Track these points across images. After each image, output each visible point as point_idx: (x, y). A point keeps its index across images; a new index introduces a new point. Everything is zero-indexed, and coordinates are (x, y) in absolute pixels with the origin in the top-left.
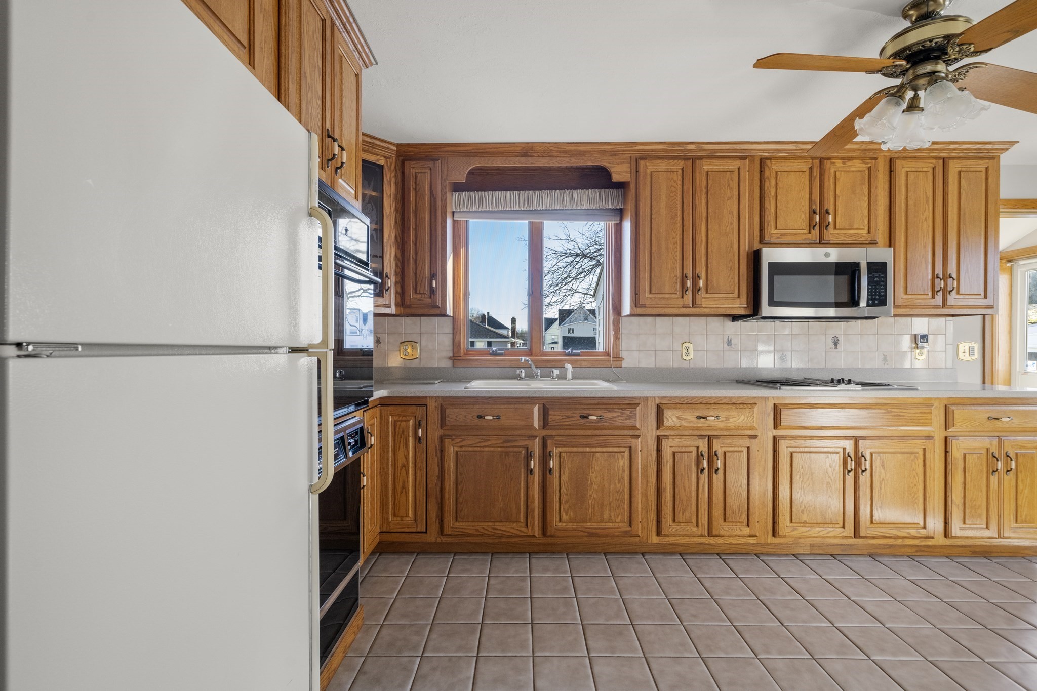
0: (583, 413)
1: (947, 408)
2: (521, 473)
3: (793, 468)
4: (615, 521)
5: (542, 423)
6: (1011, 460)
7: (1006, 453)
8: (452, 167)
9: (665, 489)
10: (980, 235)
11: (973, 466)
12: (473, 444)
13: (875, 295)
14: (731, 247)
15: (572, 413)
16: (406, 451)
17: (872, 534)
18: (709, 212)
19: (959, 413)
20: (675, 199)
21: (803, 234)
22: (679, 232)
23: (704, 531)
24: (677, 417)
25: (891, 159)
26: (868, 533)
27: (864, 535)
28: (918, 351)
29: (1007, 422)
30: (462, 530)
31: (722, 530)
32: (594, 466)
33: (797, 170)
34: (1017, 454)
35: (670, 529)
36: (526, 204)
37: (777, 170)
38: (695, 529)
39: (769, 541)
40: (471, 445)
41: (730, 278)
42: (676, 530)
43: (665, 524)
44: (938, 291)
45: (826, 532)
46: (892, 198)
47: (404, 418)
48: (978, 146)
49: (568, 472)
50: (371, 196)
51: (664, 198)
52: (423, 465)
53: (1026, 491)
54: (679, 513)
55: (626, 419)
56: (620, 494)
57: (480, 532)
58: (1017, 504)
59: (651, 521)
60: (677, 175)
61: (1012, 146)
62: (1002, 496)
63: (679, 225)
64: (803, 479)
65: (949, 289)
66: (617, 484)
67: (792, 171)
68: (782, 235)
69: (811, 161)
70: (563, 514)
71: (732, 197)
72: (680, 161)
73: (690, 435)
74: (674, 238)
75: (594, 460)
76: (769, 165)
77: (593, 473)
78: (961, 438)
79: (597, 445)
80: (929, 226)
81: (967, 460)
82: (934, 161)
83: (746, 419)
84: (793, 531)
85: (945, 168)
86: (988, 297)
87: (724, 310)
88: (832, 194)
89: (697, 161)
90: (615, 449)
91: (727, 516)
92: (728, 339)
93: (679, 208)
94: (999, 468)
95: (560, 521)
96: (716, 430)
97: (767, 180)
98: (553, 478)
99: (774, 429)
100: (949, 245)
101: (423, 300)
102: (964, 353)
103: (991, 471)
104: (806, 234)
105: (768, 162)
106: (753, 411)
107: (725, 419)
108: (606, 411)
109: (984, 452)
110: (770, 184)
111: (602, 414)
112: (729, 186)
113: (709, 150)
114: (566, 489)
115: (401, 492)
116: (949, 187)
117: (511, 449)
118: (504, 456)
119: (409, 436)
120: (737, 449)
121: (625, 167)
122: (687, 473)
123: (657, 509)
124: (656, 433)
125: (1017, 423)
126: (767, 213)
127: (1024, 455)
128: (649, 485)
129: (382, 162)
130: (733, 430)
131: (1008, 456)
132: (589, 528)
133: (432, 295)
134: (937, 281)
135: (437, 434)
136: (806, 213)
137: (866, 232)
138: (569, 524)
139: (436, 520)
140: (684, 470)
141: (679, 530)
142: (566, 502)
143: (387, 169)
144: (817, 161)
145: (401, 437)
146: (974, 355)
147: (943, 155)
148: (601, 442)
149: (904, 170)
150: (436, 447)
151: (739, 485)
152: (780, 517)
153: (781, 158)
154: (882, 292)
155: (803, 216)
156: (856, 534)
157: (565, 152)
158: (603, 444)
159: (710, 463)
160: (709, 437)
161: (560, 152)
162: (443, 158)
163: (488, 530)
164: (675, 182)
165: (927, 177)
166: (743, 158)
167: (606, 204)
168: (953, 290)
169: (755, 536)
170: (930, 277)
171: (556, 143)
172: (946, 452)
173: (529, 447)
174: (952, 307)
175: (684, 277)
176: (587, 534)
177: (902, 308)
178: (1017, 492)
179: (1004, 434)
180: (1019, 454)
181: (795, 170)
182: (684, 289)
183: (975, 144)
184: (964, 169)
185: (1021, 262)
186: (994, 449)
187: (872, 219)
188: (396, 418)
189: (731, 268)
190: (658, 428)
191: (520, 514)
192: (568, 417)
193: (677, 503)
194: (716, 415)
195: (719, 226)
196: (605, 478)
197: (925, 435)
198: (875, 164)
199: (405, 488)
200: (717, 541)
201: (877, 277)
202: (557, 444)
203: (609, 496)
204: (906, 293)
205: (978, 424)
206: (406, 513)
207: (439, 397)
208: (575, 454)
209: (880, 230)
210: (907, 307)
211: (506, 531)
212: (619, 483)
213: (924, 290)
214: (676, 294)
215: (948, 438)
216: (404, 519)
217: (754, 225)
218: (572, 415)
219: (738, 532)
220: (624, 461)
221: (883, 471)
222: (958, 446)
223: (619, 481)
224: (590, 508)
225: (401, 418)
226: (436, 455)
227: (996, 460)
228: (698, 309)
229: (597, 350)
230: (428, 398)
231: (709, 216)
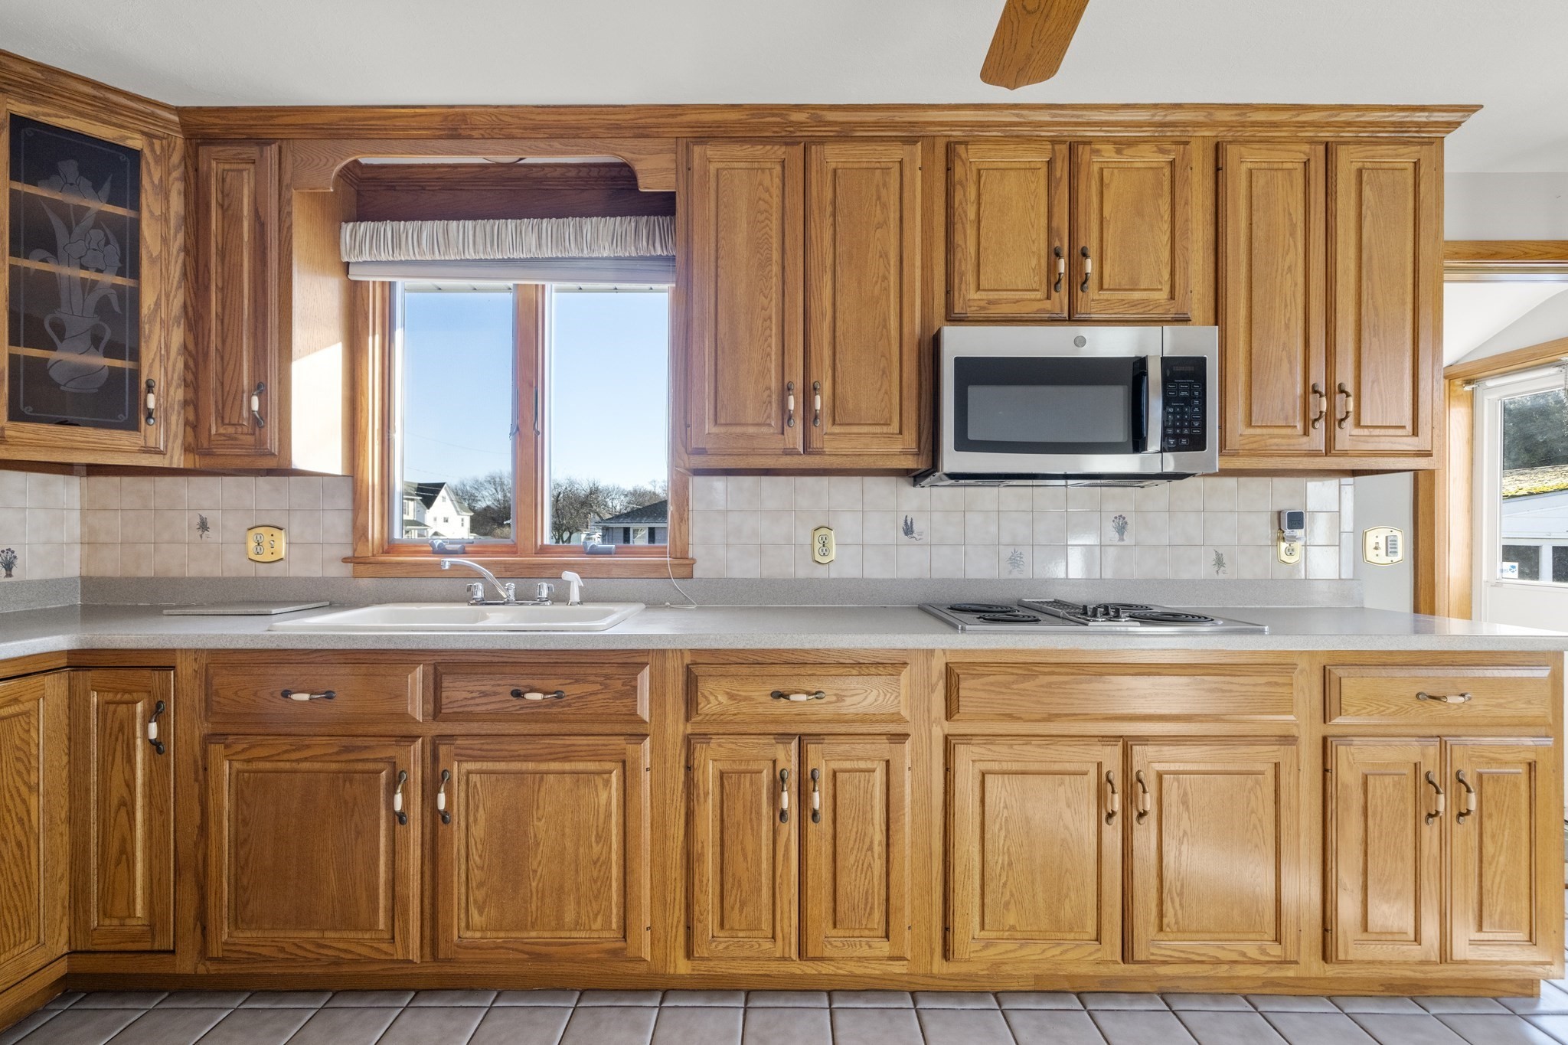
0: (518, 686)
1: (1327, 672)
2: (378, 819)
3: (986, 808)
4: (590, 926)
5: (430, 707)
6: (1469, 791)
7: (1458, 774)
8: (302, 160)
9: (701, 855)
10: (1404, 303)
11: (1385, 803)
12: (272, 756)
13: (1182, 427)
14: (885, 326)
15: (494, 686)
16: (127, 770)
17: (1161, 955)
18: (837, 253)
19: (1352, 686)
20: (767, 225)
21: (1034, 300)
22: (775, 295)
23: (787, 949)
24: (728, 693)
25: (1217, 145)
26: (1153, 954)
27: (1144, 958)
28: (1284, 545)
29: (1459, 706)
30: (250, 949)
31: (829, 946)
32: (541, 804)
33: (1023, 167)
34: (1480, 776)
35: (714, 945)
36: (488, 245)
37: (980, 167)
38: (767, 945)
39: (935, 970)
40: (268, 756)
41: (883, 391)
42: (727, 948)
43: (702, 934)
44: (1316, 420)
45: (1058, 953)
46: (1220, 225)
47: (127, 697)
48: (1398, 116)
49: (484, 817)
50: (100, 213)
51: (743, 224)
52: (166, 801)
53: (1502, 859)
54: (733, 908)
55: (615, 698)
56: (601, 866)
57: (287, 953)
58: (1481, 887)
59: (675, 923)
60: (771, 175)
61: (1469, 116)
62: (1449, 869)
63: (775, 281)
64: (1007, 831)
65: (1339, 416)
66: (594, 844)
67: (1011, 169)
68: (990, 302)
69: (1050, 147)
70: (474, 912)
71: (885, 222)
72: (776, 147)
73: (760, 734)
74: (763, 308)
75: (543, 789)
76: (964, 156)
77: (539, 819)
78: (1357, 740)
79: (549, 757)
80: (1296, 285)
81: (1370, 788)
82: (1306, 148)
83: (881, 698)
84: (986, 947)
85: (1329, 163)
86: (1420, 434)
87: (871, 459)
88: (1094, 217)
89: (813, 147)
90: (592, 766)
91: (838, 915)
92: (906, 521)
93: (775, 246)
94: (1441, 809)
95: (468, 927)
96: (818, 722)
97: (958, 187)
98: (452, 830)
99: (947, 719)
100: (1339, 323)
101: (236, 439)
102: (1376, 548)
103: (1424, 814)
104: (1040, 300)
105: (961, 149)
106: (898, 680)
107: (834, 698)
108: (569, 681)
109: (1409, 771)
110: (964, 195)
111: (560, 688)
112: (879, 198)
113: (835, 123)
114: (480, 856)
115: (118, 863)
116: (1339, 202)
117: (360, 766)
118: (341, 781)
119: (134, 737)
120: (862, 765)
121: (665, 161)
122: (751, 819)
123: (687, 898)
124: (686, 728)
125: (1482, 708)
126: (959, 255)
127: (1497, 778)
128: (670, 843)
129: (136, 142)
130: (854, 721)
131: (1461, 781)
132: (533, 944)
133: (257, 429)
134: (1312, 397)
135: (197, 733)
136: (1039, 257)
137: (1166, 297)
138: (489, 934)
139: (195, 925)
140: (745, 813)
141: (731, 948)
142: (481, 885)
143: (151, 160)
144: (1064, 148)
145: (117, 739)
146: (1396, 552)
147: (1326, 134)
148: (557, 750)
149: (1244, 167)
150: (196, 762)
151: (865, 847)
152: (957, 919)
153: (987, 140)
154: (1197, 420)
155: (1034, 262)
156: (1127, 954)
157: (536, 128)
158: (564, 755)
159: (802, 797)
160: (801, 738)
161: (525, 129)
162: (285, 142)
163: (306, 950)
164: (767, 190)
165: (1291, 182)
166: (911, 141)
167: (651, 247)
168: (1347, 417)
169: (902, 958)
170: (1299, 390)
171: (511, 107)
172: (1325, 771)
173: (397, 761)
174: (1345, 454)
175: (786, 390)
176: (527, 956)
177: (1242, 456)
178: (1481, 861)
179: (1453, 731)
180: (1485, 777)
181: (1018, 166)
182: (786, 417)
183: (1392, 110)
184: (1368, 165)
185: (1490, 383)
186: (1431, 765)
187: (1177, 269)
188: (110, 696)
189: (884, 372)
190: (688, 719)
191: (376, 910)
192: (485, 694)
193: (728, 886)
194: (814, 691)
195: (859, 283)
196: (567, 830)
197: (1279, 733)
198: (1184, 154)
199: (126, 854)
200: (820, 968)
201: (1184, 390)
202: (461, 755)
203: (577, 871)
204: (1250, 424)
205: (1394, 708)
206: (129, 909)
207: (203, 650)
208: (500, 776)
209: (1195, 292)
210: (1252, 453)
211: (345, 951)
212: (597, 843)
213: (1286, 419)
214: (770, 425)
215: (1329, 740)
216: (128, 922)
217: (933, 283)
218: (494, 689)
219: (865, 951)
220: (610, 793)
221: (1185, 815)
222: (1351, 757)
223: (599, 838)
224: (535, 898)
225: (119, 696)
226: (196, 780)
227: (1435, 791)
228: (818, 457)
229: (631, 543)
230: (178, 654)
231: (837, 261)
